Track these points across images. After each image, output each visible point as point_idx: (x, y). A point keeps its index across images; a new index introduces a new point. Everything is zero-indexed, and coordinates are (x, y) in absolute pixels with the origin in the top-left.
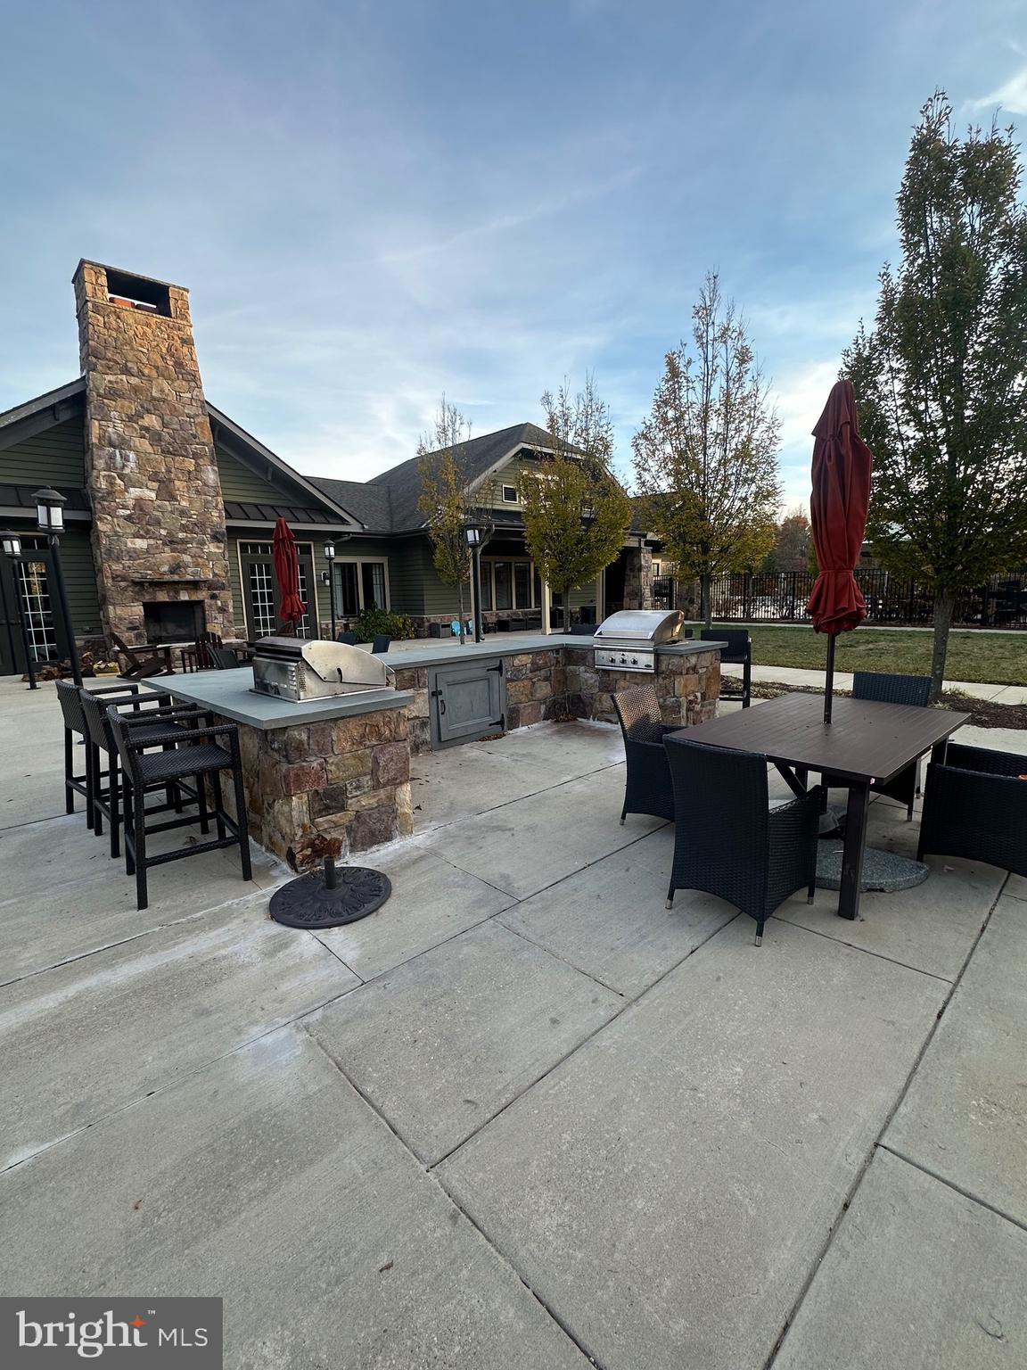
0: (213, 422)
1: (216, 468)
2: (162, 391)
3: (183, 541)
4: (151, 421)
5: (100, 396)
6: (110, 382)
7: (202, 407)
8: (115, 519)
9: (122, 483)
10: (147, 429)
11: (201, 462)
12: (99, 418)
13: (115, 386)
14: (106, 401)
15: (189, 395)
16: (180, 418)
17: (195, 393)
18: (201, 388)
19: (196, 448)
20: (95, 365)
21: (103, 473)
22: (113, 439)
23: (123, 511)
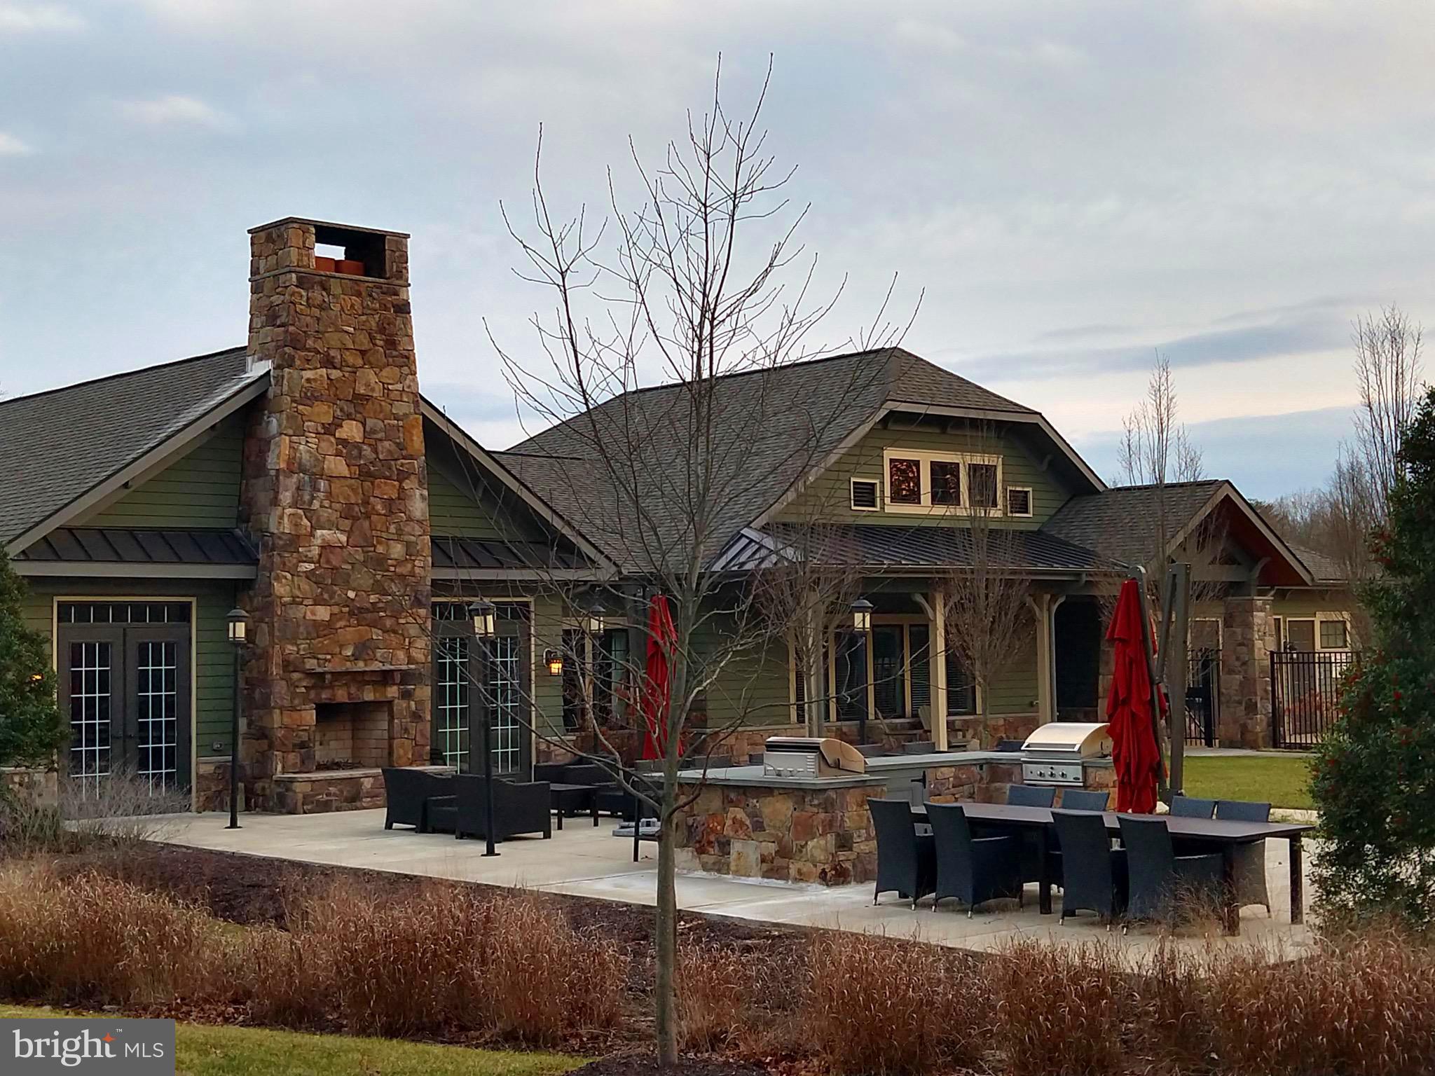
0: (428, 426)
1: (426, 493)
2: (367, 385)
3: (374, 608)
4: (351, 430)
5: (295, 401)
6: (308, 380)
7: (416, 404)
8: (296, 578)
9: (309, 524)
10: (344, 442)
11: (407, 485)
12: (291, 432)
13: (313, 385)
14: (300, 407)
15: (399, 387)
16: (386, 422)
17: (407, 382)
18: (415, 373)
19: (402, 465)
20: (292, 358)
21: (288, 511)
22: (303, 461)
23: (306, 565)
